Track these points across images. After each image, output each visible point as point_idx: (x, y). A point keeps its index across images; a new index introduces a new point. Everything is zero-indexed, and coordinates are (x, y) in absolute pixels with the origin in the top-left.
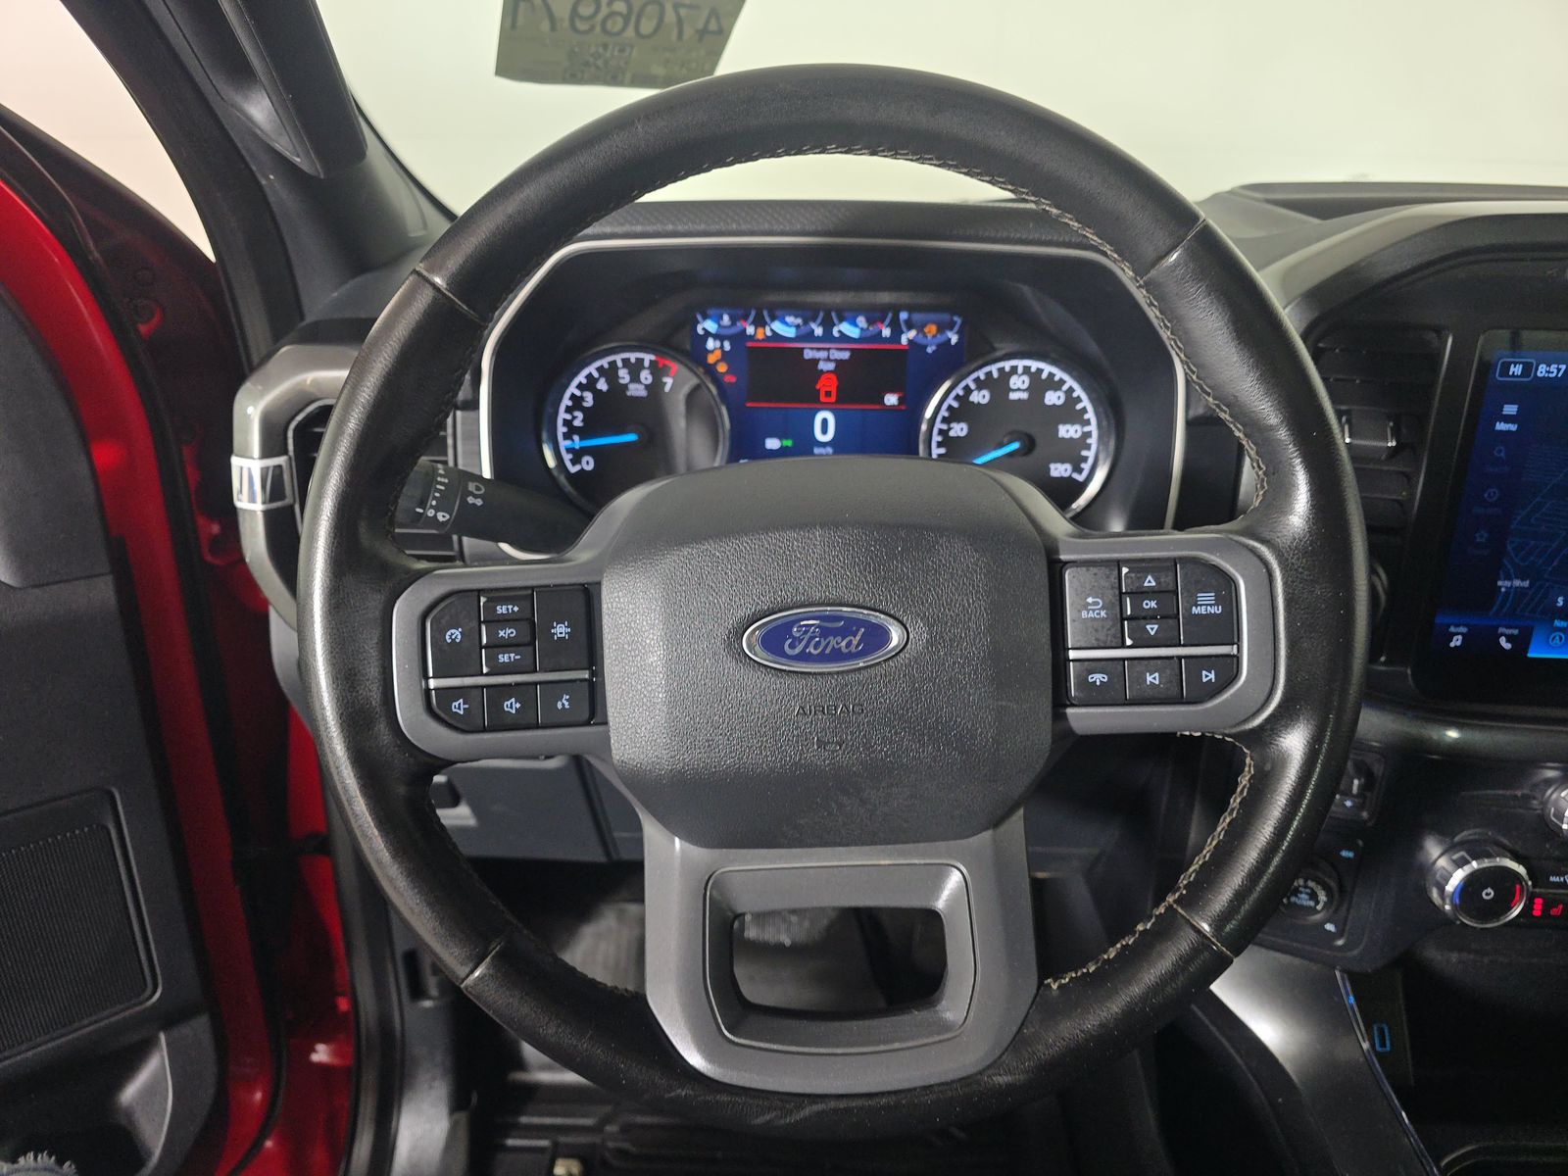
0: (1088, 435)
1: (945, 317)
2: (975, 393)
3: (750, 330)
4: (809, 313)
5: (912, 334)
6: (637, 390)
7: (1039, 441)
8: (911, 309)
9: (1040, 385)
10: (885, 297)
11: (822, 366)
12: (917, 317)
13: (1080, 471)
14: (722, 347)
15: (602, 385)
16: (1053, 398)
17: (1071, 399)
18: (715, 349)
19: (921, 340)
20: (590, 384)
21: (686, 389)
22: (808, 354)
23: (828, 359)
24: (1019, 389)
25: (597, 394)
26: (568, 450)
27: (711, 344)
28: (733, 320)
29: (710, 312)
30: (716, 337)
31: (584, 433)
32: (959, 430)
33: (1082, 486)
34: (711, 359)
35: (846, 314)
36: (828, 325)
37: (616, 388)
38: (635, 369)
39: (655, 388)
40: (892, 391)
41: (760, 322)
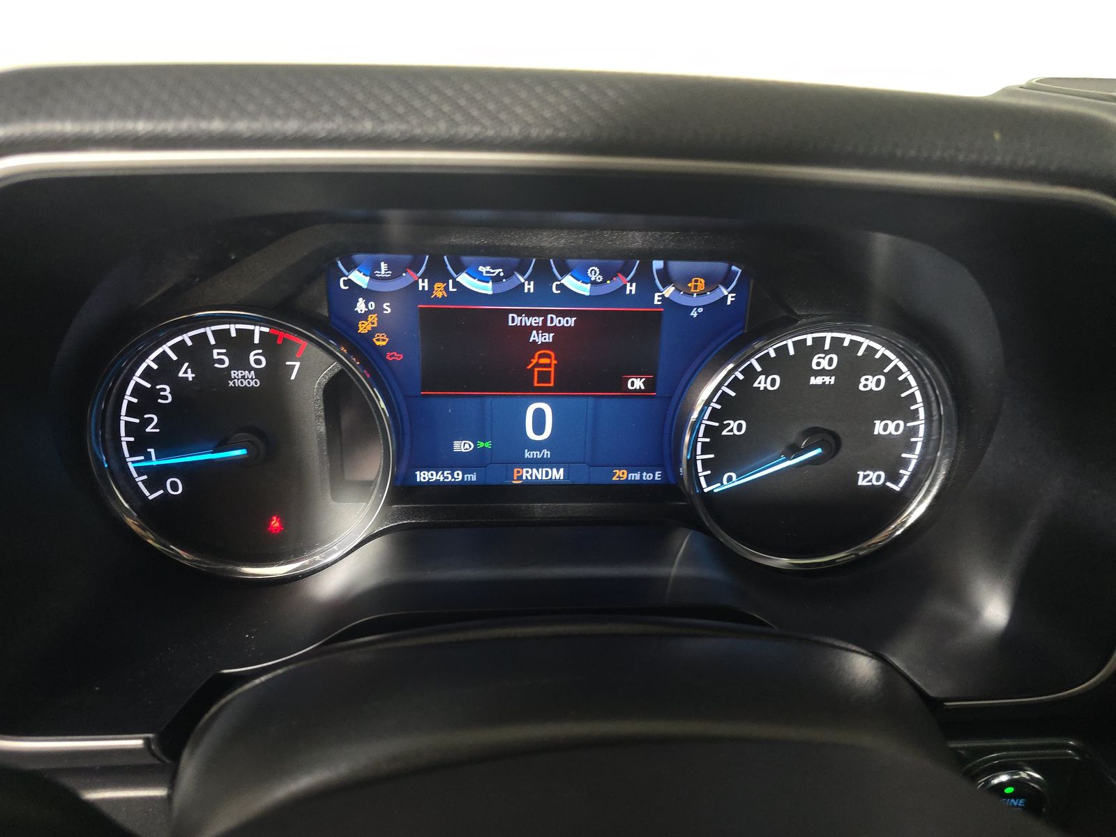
0: (913, 431)
1: (720, 267)
2: (762, 377)
3: (423, 285)
4: (513, 261)
5: (669, 291)
6: (243, 379)
7: (846, 442)
8: (666, 256)
9: (852, 365)
10: (636, 240)
11: (535, 337)
12: (677, 267)
13: (895, 478)
14: (379, 310)
15: (186, 373)
16: (869, 383)
18: (369, 312)
19: (683, 300)
20: (166, 369)
21: (323, 378)
22: (515, 320)
23: (544, 328)
24: (823, 372)
25: (179, 386)
26: (140, 471)
27: (361, 307)
28: (396, 272)
29: (358, 257)
30: (368, 294)
31: (165, 444)
32: (735, 427)
33: (902, 501)
34: (364, 327)
35: (571, 262)
36: (543, 276)
37: (212, 379)
38: (239, 347)
39: (274, 375)
40: (637, 374)
41: (437, 273)
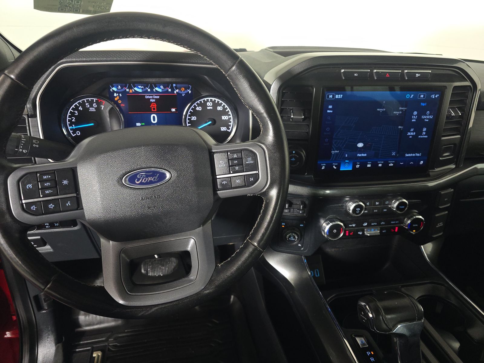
0: (230, 118)
1: (187, 85)
2: (197, 107)
3: (128, 90)
4: (145, 85)
5: (177, 90)
6: (92, 110)
7: (217, 121)
8: (176, 83)
9: (215, 105)
10: (168, 80)
11: (151, 100)
12: (178, 85)
13: (229, 129)
14: (119, 95)
15: (80, 108)
16: (219, 108)
17: (225, 109)
18: (117, 96)
19: (180, 92)
20: (76, 108)
21: (109, 109)
22: (147, 97)
23: (153, 99)
24: (210, 106)
25: (79, 111)
26: (71, 129)
27: (115, 95)
28: (122, 87)
29: (114, 85)
30: (117, 92)
31: (76, 124)
32: (194, 118)
33: (230, 133)
34: (116, 99)
35: (157, 85)
36: (152, 88)
37: (86, 110)
38: (91, 103)
39: (98, 109)
40: (173, 108)
41: (130, 88)
